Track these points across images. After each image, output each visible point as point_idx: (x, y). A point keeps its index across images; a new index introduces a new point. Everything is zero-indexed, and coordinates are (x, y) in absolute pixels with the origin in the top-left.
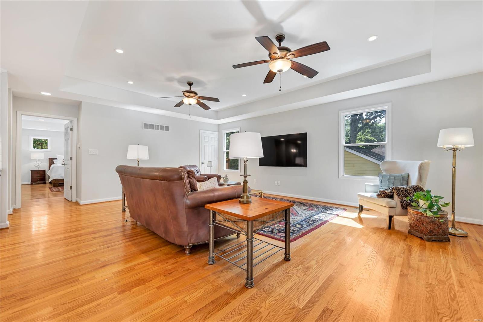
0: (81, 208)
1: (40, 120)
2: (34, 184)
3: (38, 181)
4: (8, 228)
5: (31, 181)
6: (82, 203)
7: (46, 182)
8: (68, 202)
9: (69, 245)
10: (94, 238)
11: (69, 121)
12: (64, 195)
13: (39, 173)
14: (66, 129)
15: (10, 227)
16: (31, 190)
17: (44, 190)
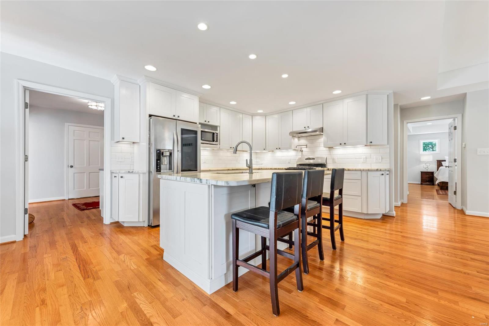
0: (467, 218)
1: (428, 124)
2: (423, 184)
3: (427, 182)
4: (394, 217)
5: (421, 182)
6: (468, 212)
7: (434, 184)
8: (452, 208)
9: (439, 253)
10: (471, 259)
11: (453, 119)
12: (449, 200)
13: (428, 175)
14: (449, 128)
15: (396, 216)
16: (421, 190)
17: (432, 192)
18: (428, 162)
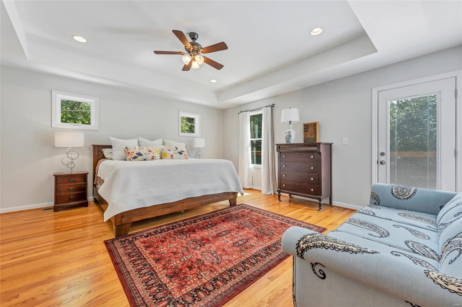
2: (60, 209)
5: (55, 202)
7: (87, 201)
18: (73, 149)
